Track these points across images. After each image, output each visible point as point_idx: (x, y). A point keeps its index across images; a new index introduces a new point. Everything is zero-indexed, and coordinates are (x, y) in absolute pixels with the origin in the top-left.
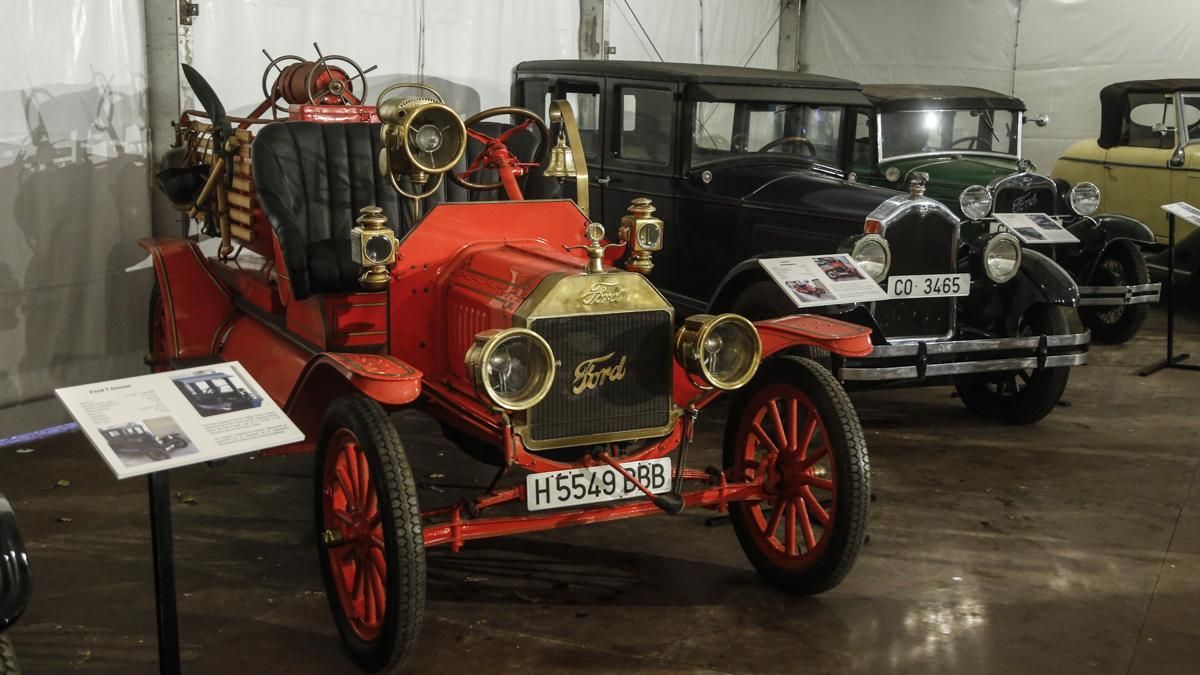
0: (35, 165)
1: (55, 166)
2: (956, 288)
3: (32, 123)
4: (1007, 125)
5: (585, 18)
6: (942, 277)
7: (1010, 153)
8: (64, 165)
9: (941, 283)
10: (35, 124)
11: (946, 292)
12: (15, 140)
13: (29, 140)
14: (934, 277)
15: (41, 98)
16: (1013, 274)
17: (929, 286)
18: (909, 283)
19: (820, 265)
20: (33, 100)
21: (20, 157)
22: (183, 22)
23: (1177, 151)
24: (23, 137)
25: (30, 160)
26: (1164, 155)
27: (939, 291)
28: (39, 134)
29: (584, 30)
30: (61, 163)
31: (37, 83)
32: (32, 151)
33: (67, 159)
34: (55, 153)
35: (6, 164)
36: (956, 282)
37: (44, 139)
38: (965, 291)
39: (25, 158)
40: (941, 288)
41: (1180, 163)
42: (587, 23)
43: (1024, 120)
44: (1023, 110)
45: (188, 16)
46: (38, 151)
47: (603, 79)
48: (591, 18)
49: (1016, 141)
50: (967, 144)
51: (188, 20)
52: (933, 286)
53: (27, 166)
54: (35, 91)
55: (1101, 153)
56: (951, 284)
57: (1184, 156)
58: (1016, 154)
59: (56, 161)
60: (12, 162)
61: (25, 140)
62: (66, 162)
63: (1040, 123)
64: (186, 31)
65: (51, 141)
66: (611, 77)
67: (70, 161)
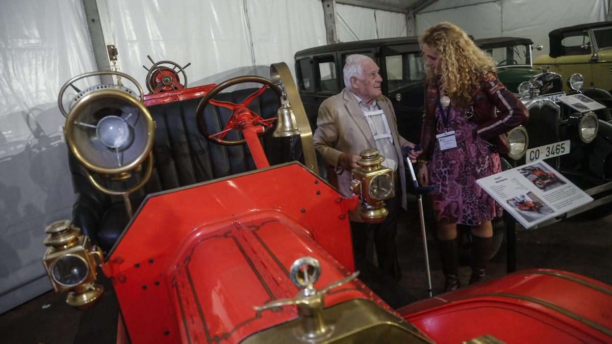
0: (39, 148)
1: (52, 147)
2: (562, 150)
3: (32, 127)
4: (524, 52)
5: (328, 31)
6: (555, 144)
7: (526, 64)
8: (57, 145)
9: (555, 148)
10: (34, 127)
11: (558, 153)
12: (23, 138)
13: (33, 136)
14: (551, 146)
15: (36, 113)
16: (595, 136)
17: (548, 151)
18: (538, 152)
19: (526, 176)
20: (31, 115)
21: (28, 147)
22: (111, 59)
23: (594, 55)
24: (28, 136)
25: (34, 147)
26: (587, 57)
27: (554, 153)
28: (38, 133)
29: (328, 37)
30: (55, 145)
31: (31, 105)
32: (36, 141)
33: (58, 142)
34: (51, 140)
35: (20, 151)
36: (563, 146)
37: (42, 134)
38: (567, 151)
39: (31, 146)
40: (555, 151)
41: (595, 60)
42: (329, 33)
43: (532, 48)
44: (532, 43)
45: (114, 55)
46: (39, 141)
47: (335, 52)
48: (331, 31)
49: (529, 59)
50: (505, 63)
51: (114, 58)
52: (550, 151)
53: (34, 150)
54: (32, 110)
55: (553, 60)
56: (560, 148)
57: (597, 56)
58: (530, 64)
59: (52, 144)
60: (23, 150)
61: (30, 136)
62: (58, 143)
63: (539, 49)
64: (115, 63)
65: (47, 134)
66: (339, 50)
67: (61, 143)
